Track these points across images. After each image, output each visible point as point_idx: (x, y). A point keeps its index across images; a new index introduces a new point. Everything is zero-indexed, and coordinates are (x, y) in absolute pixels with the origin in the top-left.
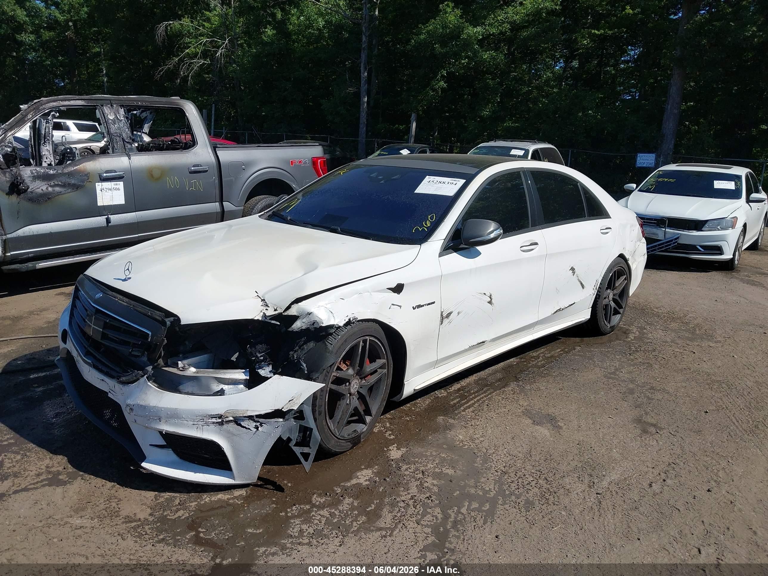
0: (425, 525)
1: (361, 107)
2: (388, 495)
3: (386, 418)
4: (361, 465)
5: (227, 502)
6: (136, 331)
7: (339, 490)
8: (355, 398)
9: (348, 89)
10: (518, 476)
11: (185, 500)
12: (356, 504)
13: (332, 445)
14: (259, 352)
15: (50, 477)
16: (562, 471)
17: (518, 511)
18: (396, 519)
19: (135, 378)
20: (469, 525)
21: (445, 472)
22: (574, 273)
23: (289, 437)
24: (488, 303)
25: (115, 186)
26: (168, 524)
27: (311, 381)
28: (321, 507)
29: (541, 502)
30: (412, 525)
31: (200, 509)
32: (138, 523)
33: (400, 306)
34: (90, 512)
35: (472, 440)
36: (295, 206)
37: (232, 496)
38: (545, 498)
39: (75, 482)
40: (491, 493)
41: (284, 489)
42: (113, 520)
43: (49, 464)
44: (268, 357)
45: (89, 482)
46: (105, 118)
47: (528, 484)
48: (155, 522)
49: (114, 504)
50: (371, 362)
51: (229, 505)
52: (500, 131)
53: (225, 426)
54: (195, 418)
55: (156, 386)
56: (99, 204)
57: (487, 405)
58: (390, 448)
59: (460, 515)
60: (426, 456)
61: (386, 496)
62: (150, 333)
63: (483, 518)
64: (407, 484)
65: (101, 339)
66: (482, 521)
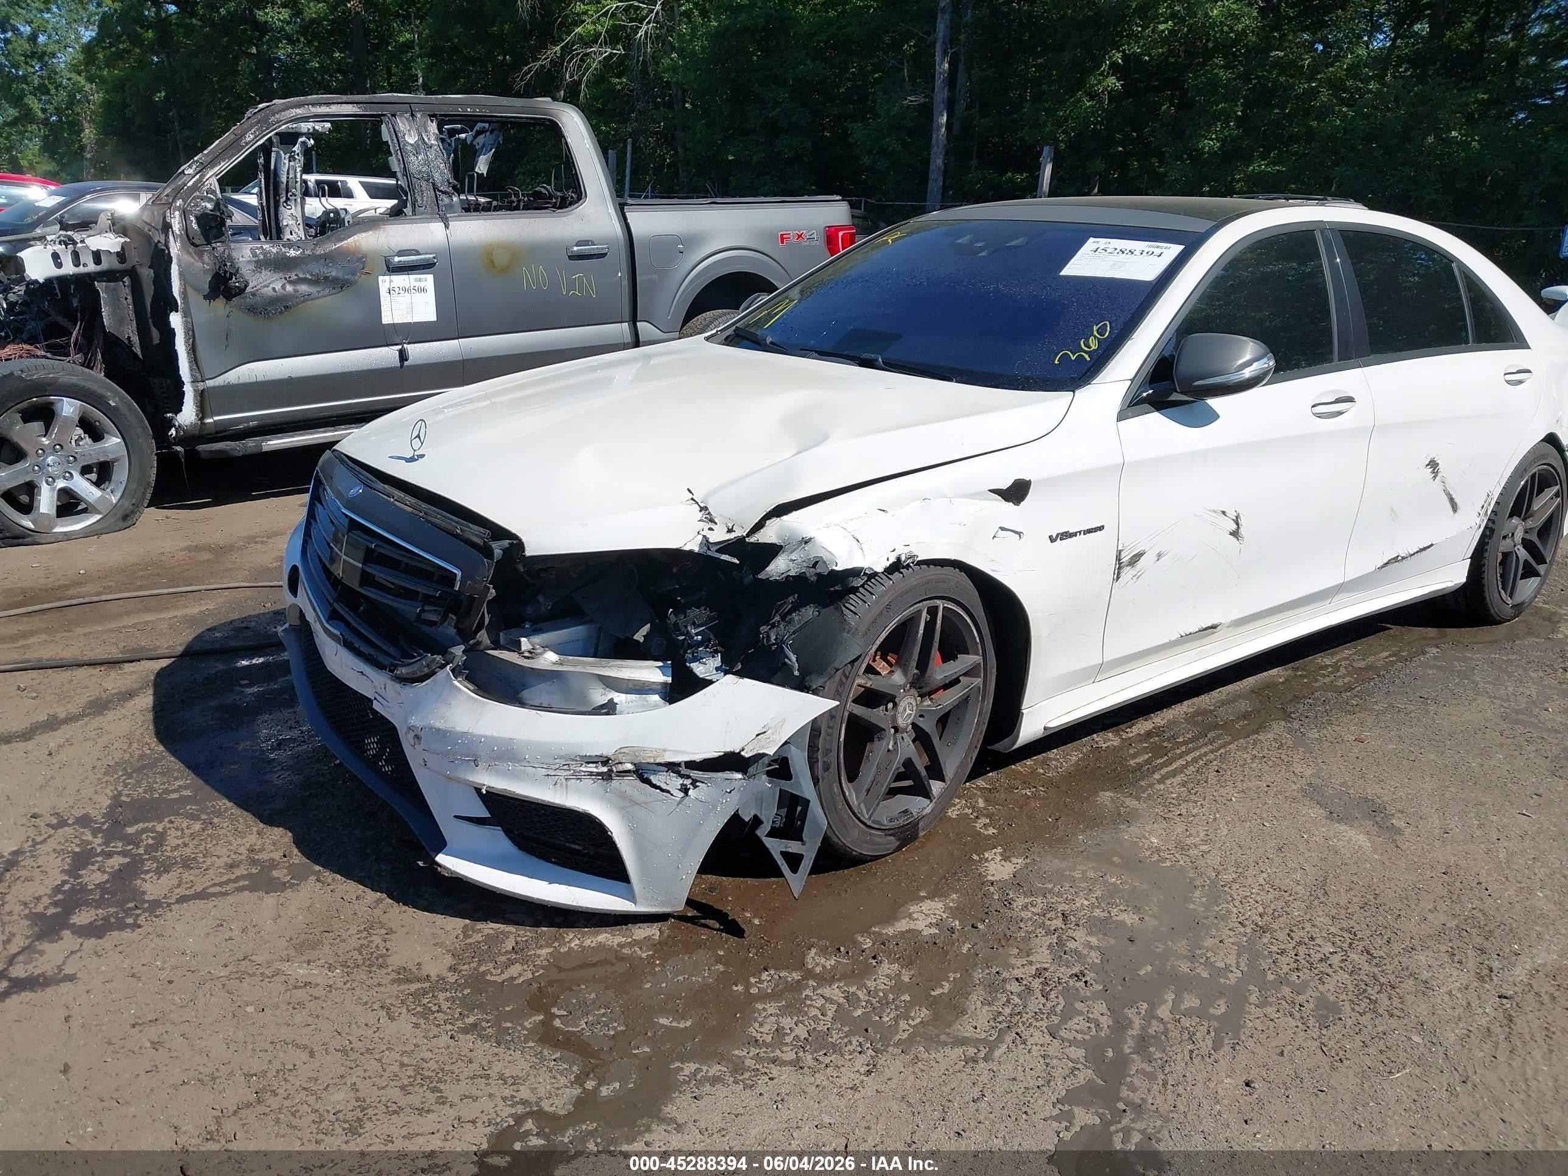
0: (1069, 1041)
1: (934, 136)
2: (982, 963)
3: (978, 788)
4: (918, 890)
5: (616, 951)
6: (430, 569)
7: (867, 943)
8: (908, 739)
9: (906, 99)
10: (1297, 938)
11: (527, 941)
12: (906, 979)
13: (853, 840)
14: (694, 624)
15: (254, 871)
16: (1409, 935)
17: (1300, 1025)
18: (1000, 1019)
19: (426, 670)
20: (1177, 1048)
21: (1118, 918)
22: (1435, 473)
23: (755, 816)
24: (1231, 534)
25: (417, 284)
26: (487, 992)
27: (808, 692)
28: (826, 978)
29: (1357, 1008)
30: (1038, 1037)
31: (557, 964)
32: (424, 986)
33: (1019, 534)
34: (327, 952)
35: (1182, 848)
36: (783, 315)
37: (630, 940)
38: (1366, 997)
39: (302, 885)
40: (1230, 975)
41: (743, 931)
42: (372, 975)
43: (255, 844)
44: (712, 636)
45: (332, 887)
46: (398, 141)
47: (1321, 960)
48: (459, 986)
49: (377, 940)
50: (945, 660)
51: (622, 959)
52: (1238, 182)
53: (615, 783)
54: (551, 761)
55: (472, 688)
56: (386, 320)
57: (1217, 771)
58: (987, 855)
59: (1154, 1022)
60: (1072, 879)
61: (976, 965)
62: (458, 573)
63: (1213, 1034)
64: (1027, 939)
65: (360, 586)
66: (1210, 1043)
